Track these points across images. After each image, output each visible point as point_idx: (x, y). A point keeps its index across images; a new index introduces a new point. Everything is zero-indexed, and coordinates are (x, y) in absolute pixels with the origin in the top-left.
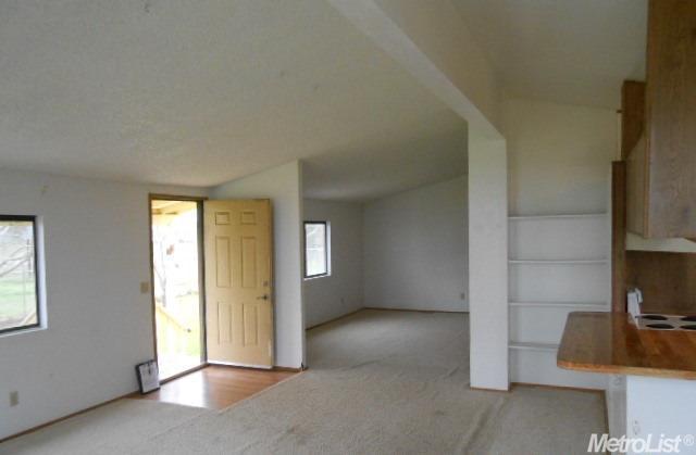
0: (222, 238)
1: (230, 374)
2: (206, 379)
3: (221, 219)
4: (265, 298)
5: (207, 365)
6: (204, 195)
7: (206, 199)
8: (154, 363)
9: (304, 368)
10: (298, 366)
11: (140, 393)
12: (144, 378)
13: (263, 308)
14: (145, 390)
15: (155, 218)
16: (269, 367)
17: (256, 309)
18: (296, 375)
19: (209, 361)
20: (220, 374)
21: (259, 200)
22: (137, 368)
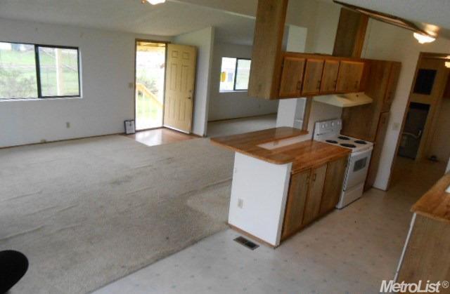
0: (174, 64)
1: (173, 134)
2: (163, 134)
3: (175, 54)
4: (190, 98)
5: (163, 127)
6: (169, 41)
7: (170, 43)
8: (133, 122)
9: (204, 136)
10: (202, 134)
11: (125, 134)
12: (128, 127)
13: (189, 102)
14: (127, 133)
16: (188, 133)
17: (185, 103)
18: (200, 139)
19: (165, 126)
21: (191, 46)
22: (125, 122)
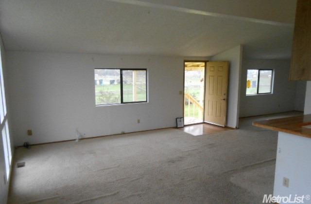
0: (212, 76)
1: (212, 127)
2: (204, 127)
3: (212, 69)
4: (224, 99)
5: (204, 123)
7: (208, 61)
8: (182, 119)
9: (237, 128)
10: (234, 127)
11: (177, 128)
12: (178, 123)
13: (224, 103)
14: (178, 127)
15: (186, 68)
16: (223, 126)
17: (221, 104)
19: (205, 121)
20: (208, 126)
21: (225, 62)
22: (176, 119)
